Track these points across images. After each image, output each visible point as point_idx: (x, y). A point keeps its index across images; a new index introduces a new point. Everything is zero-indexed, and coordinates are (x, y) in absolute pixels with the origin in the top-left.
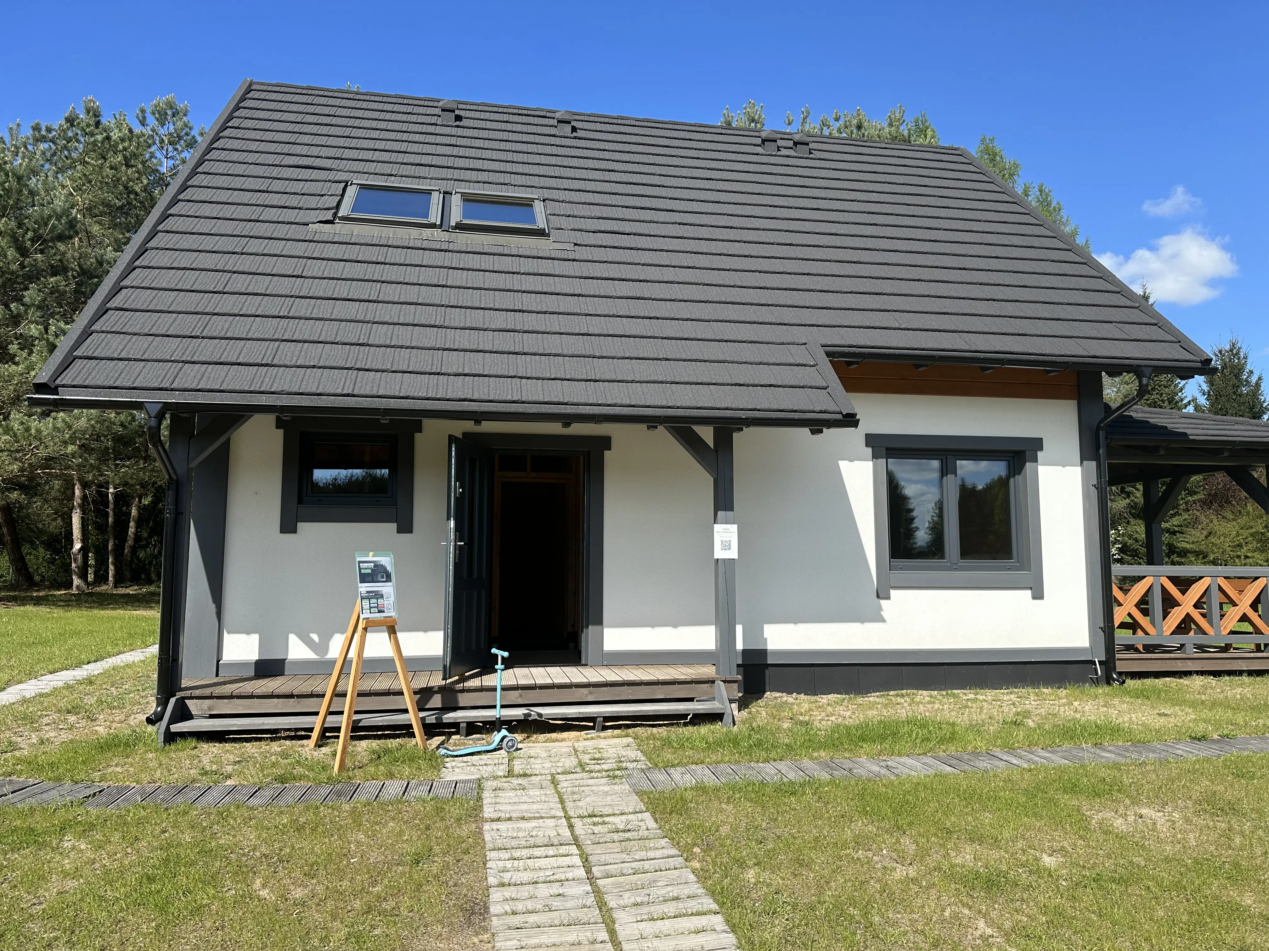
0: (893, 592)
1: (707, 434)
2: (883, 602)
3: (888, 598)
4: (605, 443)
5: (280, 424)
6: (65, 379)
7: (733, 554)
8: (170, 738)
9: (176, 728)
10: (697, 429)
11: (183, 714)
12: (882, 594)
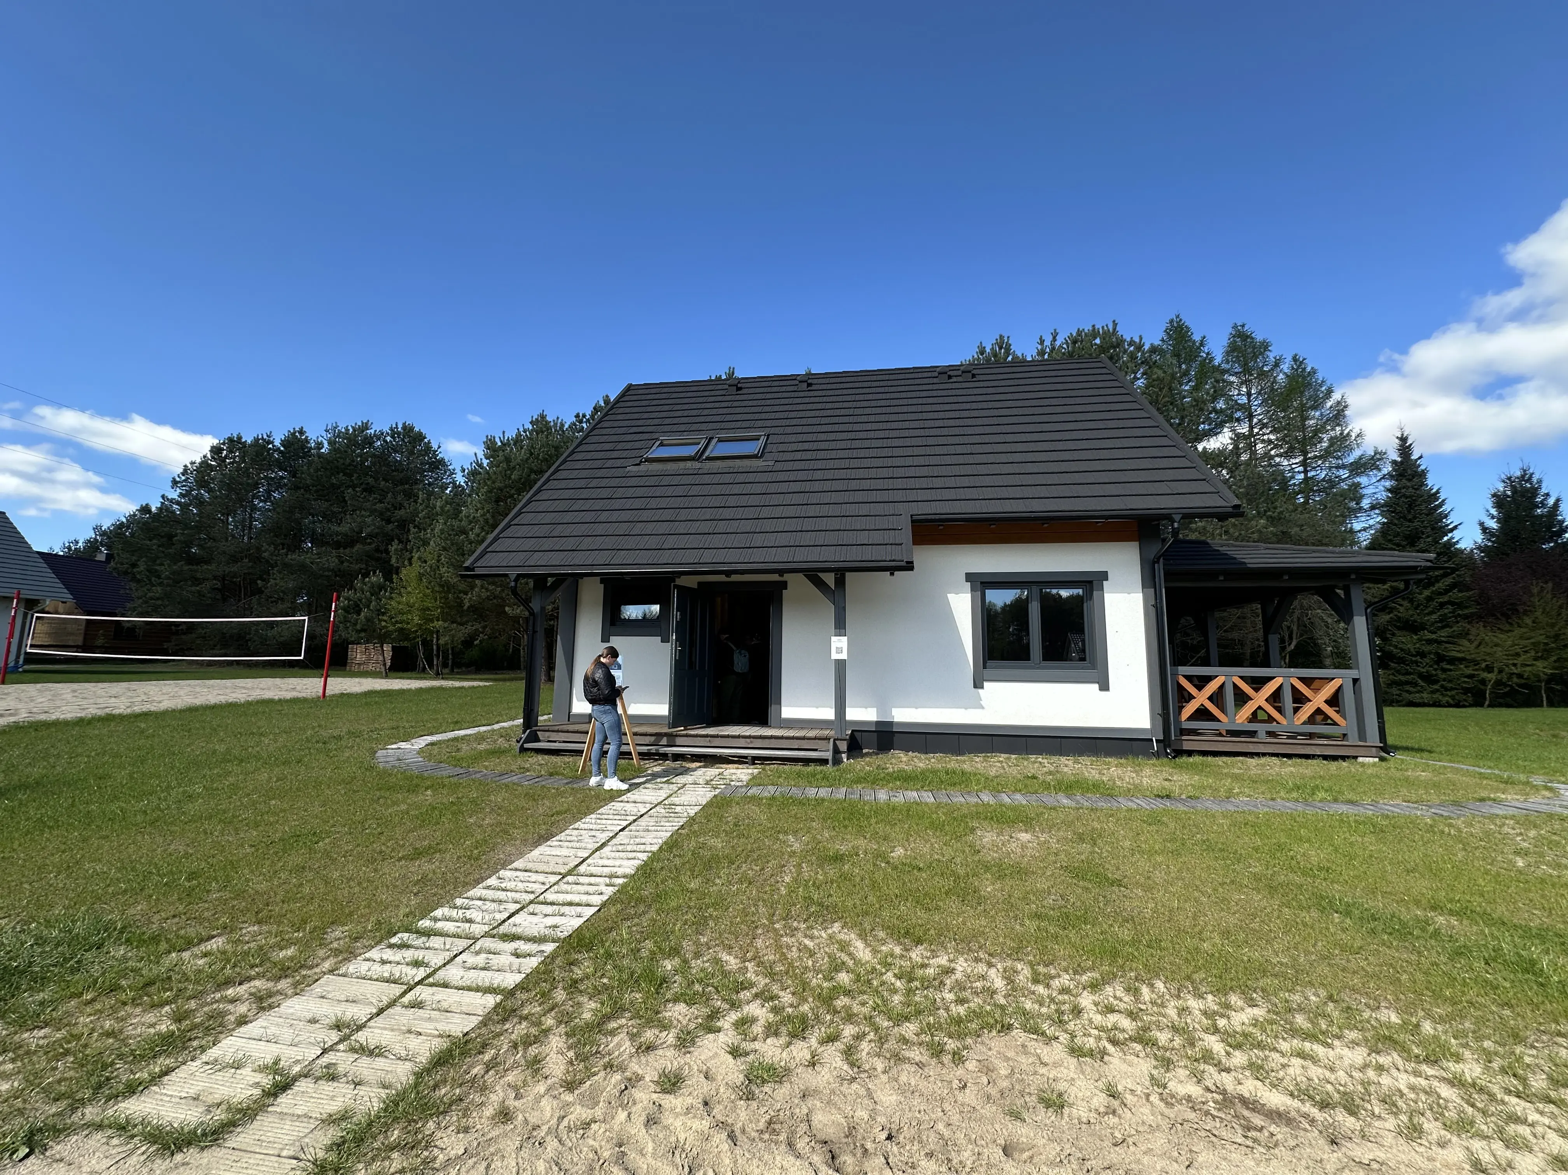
0: (986, 684)
1: (829, 579)
2: (980, 691)
3: (982, 687)
4: (784, 585)
5: (602, 582)
6: (478, 564)
7: (844, 656)
8: (523, 750)
9: (526, 746)
10: (823, 576)
11: (534, 738)
12: (978, 684)
